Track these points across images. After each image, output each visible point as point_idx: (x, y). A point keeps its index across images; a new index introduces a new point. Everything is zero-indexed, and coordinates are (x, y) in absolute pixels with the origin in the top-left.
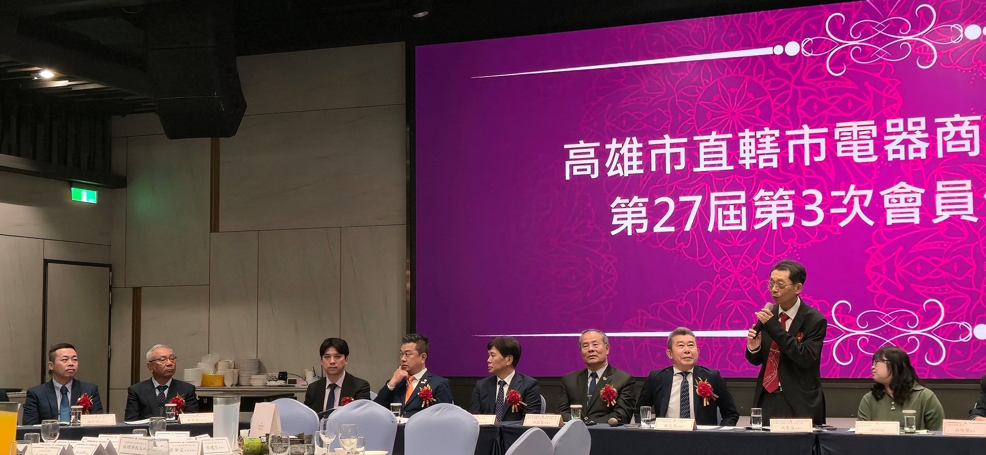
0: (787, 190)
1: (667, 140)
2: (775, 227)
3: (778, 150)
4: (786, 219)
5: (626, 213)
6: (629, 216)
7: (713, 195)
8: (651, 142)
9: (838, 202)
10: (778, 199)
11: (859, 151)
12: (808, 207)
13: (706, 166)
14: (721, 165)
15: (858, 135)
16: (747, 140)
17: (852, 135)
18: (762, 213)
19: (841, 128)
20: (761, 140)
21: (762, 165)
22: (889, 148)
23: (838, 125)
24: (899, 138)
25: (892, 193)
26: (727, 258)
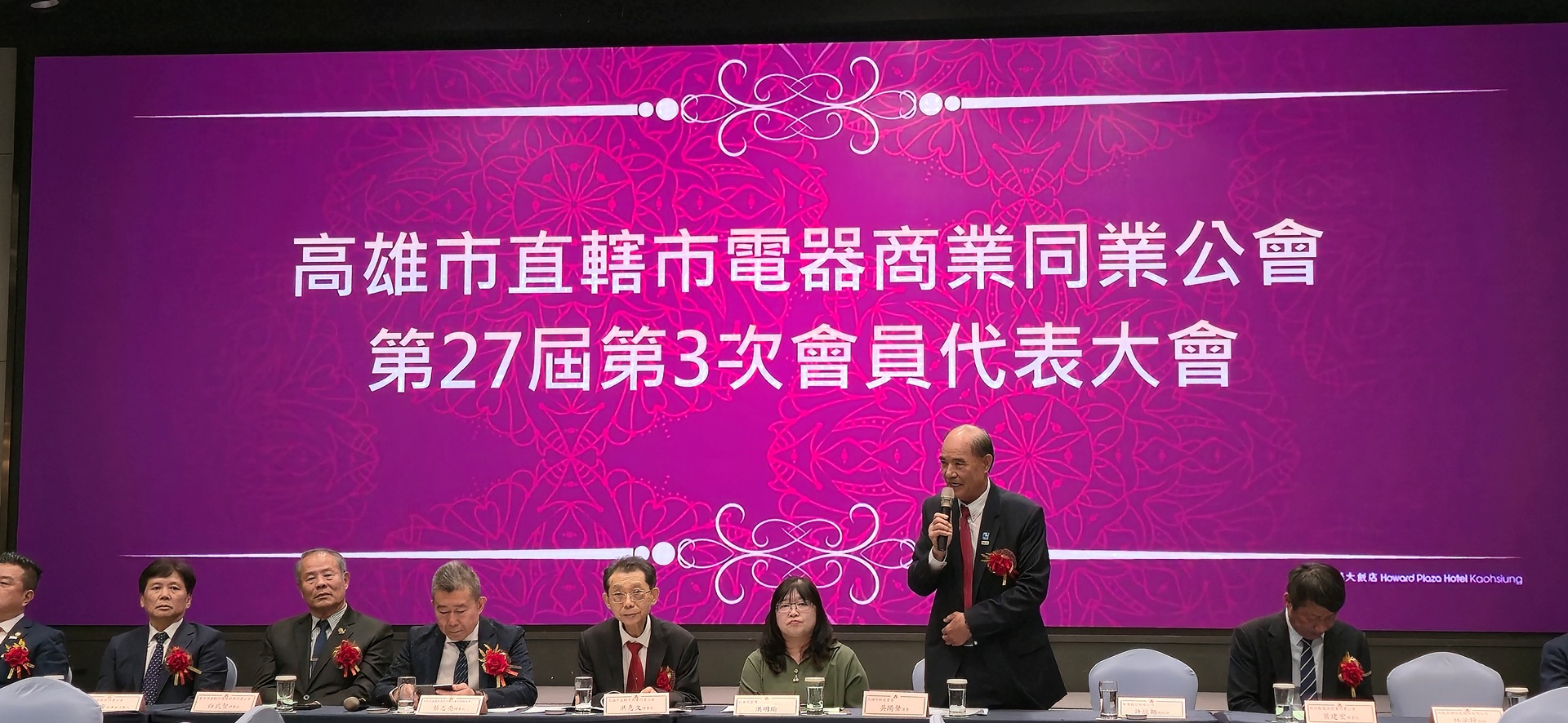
0: (654, 329)
1: (468, 240)
2: (633, 387)
3: (642, 267)
4: (652, 375)
5: (396, 355)
6: (402, 360)
7: (539, 332)
8: (441, 242)
9: (730, 351)
10: (639, 343)
11: (763, 274)
12: (685, 357)
13: (528, 285)
14: (553, 285)
15: (763, 250)
16: (595, 248)
17: (753, 250)
18: (615, 363)
19: (739, 237)
20: (616, 249)
21: (617, 288)
22: (807, 271)
23: (734, 232)
24: (822, 258)
25: (810, 340)
26: (557, 434)
